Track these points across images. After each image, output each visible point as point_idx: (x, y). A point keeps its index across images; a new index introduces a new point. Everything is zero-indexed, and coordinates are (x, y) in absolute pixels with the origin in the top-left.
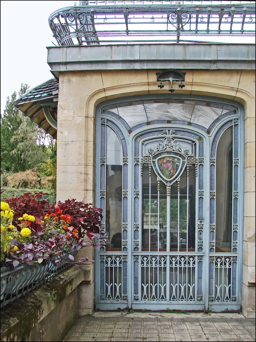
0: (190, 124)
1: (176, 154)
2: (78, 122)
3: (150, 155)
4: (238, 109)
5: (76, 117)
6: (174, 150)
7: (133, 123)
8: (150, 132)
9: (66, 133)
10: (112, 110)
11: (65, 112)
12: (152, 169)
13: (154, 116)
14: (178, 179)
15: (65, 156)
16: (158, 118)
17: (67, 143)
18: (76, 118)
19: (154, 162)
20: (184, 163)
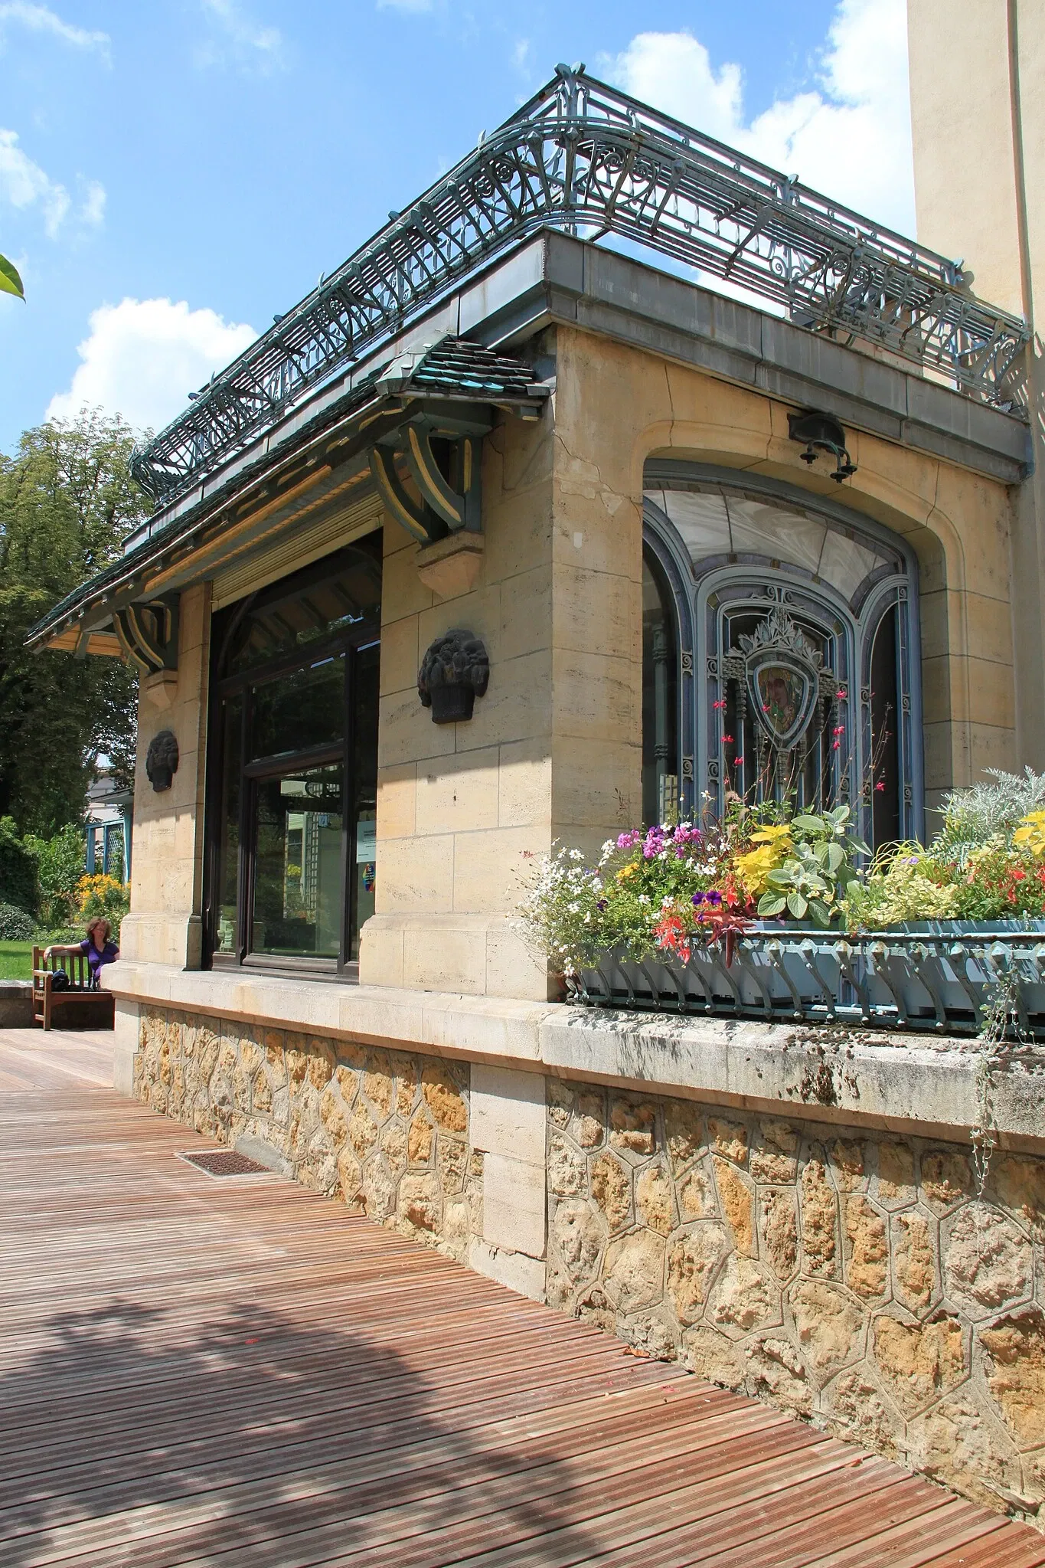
0: (816, 578)
1: (796, 662)
2: (611, 512)
3: (744, 657)
4: (903, 561)
5: (605, 491)
6: (791, 650)
7: (699, 547)
8: (739, 586)
9: (578, 539)
10: (651, 494)
11: (576, 465)
12: (747, 699)
13: (745, 542)
14: (802, 736)
15: (575, 619)
16: (754, 547)
17: (581, 572)
18: (604, 495)
19: (751, 678)
20: (812, 691)
